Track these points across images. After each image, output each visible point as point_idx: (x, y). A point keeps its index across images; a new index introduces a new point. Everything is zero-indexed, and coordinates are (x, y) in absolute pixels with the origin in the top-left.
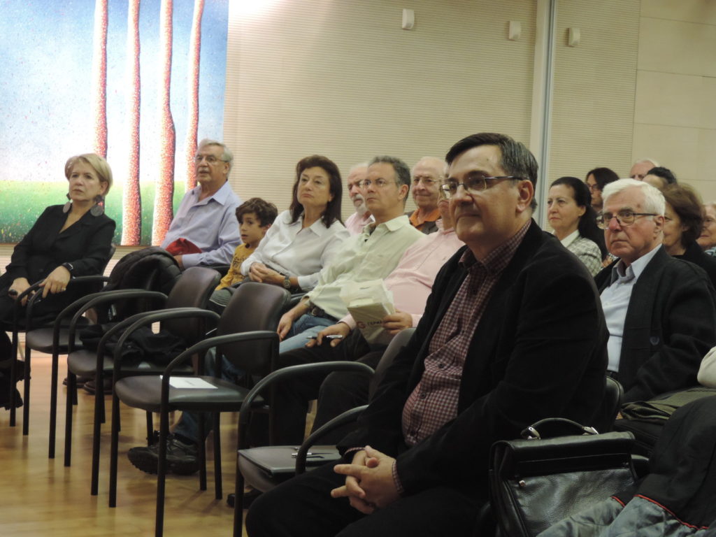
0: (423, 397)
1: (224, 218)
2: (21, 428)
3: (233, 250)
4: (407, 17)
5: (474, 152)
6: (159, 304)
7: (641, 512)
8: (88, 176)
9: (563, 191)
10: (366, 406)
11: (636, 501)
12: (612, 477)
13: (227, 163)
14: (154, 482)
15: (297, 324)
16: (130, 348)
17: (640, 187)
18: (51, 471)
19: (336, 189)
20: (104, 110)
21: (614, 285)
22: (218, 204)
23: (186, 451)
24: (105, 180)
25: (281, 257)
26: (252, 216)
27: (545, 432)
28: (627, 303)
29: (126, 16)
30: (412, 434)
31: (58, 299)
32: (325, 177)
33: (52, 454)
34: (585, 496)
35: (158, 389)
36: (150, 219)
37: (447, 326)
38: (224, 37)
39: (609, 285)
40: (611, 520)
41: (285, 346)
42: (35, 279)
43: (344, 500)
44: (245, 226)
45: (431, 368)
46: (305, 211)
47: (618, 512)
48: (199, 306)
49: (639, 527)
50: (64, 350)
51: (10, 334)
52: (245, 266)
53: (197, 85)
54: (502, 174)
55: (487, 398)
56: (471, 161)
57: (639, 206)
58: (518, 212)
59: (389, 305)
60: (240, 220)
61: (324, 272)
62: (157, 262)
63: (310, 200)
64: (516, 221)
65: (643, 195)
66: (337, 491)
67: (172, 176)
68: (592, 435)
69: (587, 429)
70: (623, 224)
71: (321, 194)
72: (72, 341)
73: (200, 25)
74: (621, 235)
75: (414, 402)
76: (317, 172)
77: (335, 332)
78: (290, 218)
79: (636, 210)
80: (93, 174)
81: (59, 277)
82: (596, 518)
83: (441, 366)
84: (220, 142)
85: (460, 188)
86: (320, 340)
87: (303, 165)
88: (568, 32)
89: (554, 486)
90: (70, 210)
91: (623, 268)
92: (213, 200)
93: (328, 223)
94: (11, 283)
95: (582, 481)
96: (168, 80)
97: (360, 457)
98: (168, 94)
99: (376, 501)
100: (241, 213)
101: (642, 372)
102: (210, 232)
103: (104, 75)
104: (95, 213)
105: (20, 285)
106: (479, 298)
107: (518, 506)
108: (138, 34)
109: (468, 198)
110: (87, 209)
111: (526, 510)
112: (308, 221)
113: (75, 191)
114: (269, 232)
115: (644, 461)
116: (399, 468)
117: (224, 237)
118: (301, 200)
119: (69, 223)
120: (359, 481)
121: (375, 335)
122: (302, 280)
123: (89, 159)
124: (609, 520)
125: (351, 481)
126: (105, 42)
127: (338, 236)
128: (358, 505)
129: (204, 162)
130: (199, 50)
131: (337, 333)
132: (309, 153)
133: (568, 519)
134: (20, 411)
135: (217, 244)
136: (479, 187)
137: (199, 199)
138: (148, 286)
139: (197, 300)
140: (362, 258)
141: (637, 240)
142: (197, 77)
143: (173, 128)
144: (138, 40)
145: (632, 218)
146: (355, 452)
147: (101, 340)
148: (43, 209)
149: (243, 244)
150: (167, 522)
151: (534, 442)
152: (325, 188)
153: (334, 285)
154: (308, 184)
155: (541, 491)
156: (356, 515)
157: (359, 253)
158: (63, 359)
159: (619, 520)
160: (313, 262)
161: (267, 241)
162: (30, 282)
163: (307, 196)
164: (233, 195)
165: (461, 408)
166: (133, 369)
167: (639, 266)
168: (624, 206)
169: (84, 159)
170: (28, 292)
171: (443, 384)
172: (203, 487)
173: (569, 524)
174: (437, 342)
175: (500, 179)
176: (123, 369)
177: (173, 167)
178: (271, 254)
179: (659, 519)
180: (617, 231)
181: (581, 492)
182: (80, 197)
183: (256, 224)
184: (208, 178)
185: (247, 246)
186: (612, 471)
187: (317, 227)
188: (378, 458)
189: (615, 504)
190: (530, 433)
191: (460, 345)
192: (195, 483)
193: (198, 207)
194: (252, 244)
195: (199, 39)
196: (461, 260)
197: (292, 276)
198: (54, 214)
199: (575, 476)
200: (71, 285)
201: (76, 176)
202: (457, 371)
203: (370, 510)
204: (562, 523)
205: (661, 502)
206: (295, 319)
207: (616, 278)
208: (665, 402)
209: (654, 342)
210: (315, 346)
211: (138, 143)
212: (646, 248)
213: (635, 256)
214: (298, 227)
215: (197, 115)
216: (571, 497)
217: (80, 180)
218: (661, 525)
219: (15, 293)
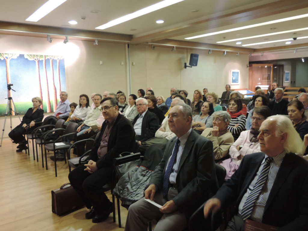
0: (101, 149)
1: (67, 107)
2: (28, 154)
3: (69, 113)
4: (101, 63)
5: (106, 102)
6: (54, 127)
7: (141, 169)
8: (37, 102)
9: (131, 97)
10: (91, 150)
11: (141, 167)
12: (137, 162)
13: (67, 95)
14: (54, 163)
15: (82, 128)
16: (48, 138)
17: (142, 99)
18: (35, 163)
19: (88, 100)
20: (40, 86)
21: (139, 118)
22: (65, 104)
23: (62, 156)
24: (41, 102)
25: (78, 114)
26: (73, 106)
27: (123, 155)
28: (142, 122)
29: (43, 66)
30: (99, 156)
31: (33, 128)
32: (85, 98)
33: (34, 159)
34: (132, 166)
35: (53, 146)
36: (53, 107)
37: (104, 135)
38: (64, 69)
39: (138, 118)
40: (137, 171)
41: (78, 134)
42: (28, 123)
43: (87, 171)
44: (71, 108)
45: (102, 143)
46: (82, 105)
47: (138, 169)
48: (61, 128)
49: (141, 172)
50: (34, 138)
51: (23, 135)
52: (71, 116)
53: (60, 79)
54: (111, 106)
55: (112, 149)
56: (105, 104)
57: (142, 103)
58: (115, 112)
59: (98, 125)
60: (70, 107)
61: (87, 117)
62: (52, 119)
63: (83, 103)
64: (115, 114)
65: (143, 101)
66: (85, 169)
67: (56, 98)
68: (132, 154)
69: (131, 153)
70: (140, 107)
71: (85, 102)
72: (36, 136)
73: (59, 67)
74: (140, 109)
75: (99, 150)
76: (84, 97)
77: (88, 130)
78: (79, 106)
79: (142, 104)
80: (38, 101)
81: (33, 123)
82: (134, 170)
83: (104, 143)
84: (65, 91)
85: (103, 109)
86: (86, 132)
87: (81, 96)
88: (133, 63)
89: (126, 165)
90: (34, 109)
91: (141, 115)
92: (64, 103)
93: (87, 107)
94: (22, 125)
95: (131, 164)
96: (53, 79)
97: (89, 162)
98: (54, 82)
99: (93, 171)
100: (71, 106)
101: (145, 135)
102: (64, 109)
103: (40, 79)
104: (39, 109)
105: (25, 125)
106: (110, 129)
107: (119, 171)
108: (46, 70)
109: (105, 111)
110: (37, 108)
111: (120, 171)
112: (83, 107)
113: (34, 105)
114: (75, 109)
115: (143, 157)
116: (97, 164)
117: (67, 110)
118: (81, 103)
119: (34, 111)
120: (89, 167)
121: (96, 131)
122: (83, 119)
123: (37, 98)
124: (136, 171)
125: (88, 168)
126: (39, 72)
127: (89, 109)
128: (90, 172)
129: (61, 96)
130: (59, 72)
131: (89, 130)
132: (82, 94)
133: (128, 172)
134: (27, 150)
135: (66, 112)
136: (107, 109)
137: (62, 103)
138: (51, 123)
139: (61, 126)
140: (93, 115)
141: (143, 109)
142: (60, 77)
143: (55, 88)
144: (46, 71)
145: (141, 105)
146: (88, 161)
147: (42, 136)
148: (28, 109)
149: (71, 112)
150: (58, 172)
151: (121, 157)
152: (86, 100)
153: (88, 120)
154: (82, 100)
155: (123, 167)
156: (90, 174)
157: (93, 113)
158: (34, 140)
159: (138, 171)
160: (85, 115)
161: (75, 111)
162: (27, 124)
163: (82, 102)
164: (69, 102)
165: (108, 151)
166: (49, 142)
167: (143, 114)
168: (140, 103)
169: (35, 98)
170: (26, 127)
171: (104, 146)
172: (66, 163)
173: (129, 173)
174: (103, 138)
175: (111, 107)
176: (46, 142)
177: (56, 96)
178: (76, 114)
179: (145, 170)
180: (139, 108)
181: (131, 166)
182: (35, 106)
183: (74, 108)
184: (62, 99)
185: (72, 112)
186: (137, 160)
187: (85, 108)
188: (93, 162)
189: (137, 167)
190: (120, 156)
191: (107, 138)
192: (64, 162)
193: (61, 105)
194: (73, 112)
195: (59, 70)
196: (106, 122)
197: (81, 118)
198: (31, 110)
199: (129, 163)
200: (35, 124)
201: (34, 102)
202: (106, 143)
203: (92, 173)
204: (127, 173)
205: (145, 167)
206: (82, 127)
207: (140, 117)
208: (149, 141)
209: (147, 129)
210: (85, 133)
211: (48, 92)
212: (145, 111)
213: (143, 112)
214: (81, 108)
215: (60, 85)
216: (129, 167)
217: (35, 103)
218: (145, 171)
219: (24, 127)
